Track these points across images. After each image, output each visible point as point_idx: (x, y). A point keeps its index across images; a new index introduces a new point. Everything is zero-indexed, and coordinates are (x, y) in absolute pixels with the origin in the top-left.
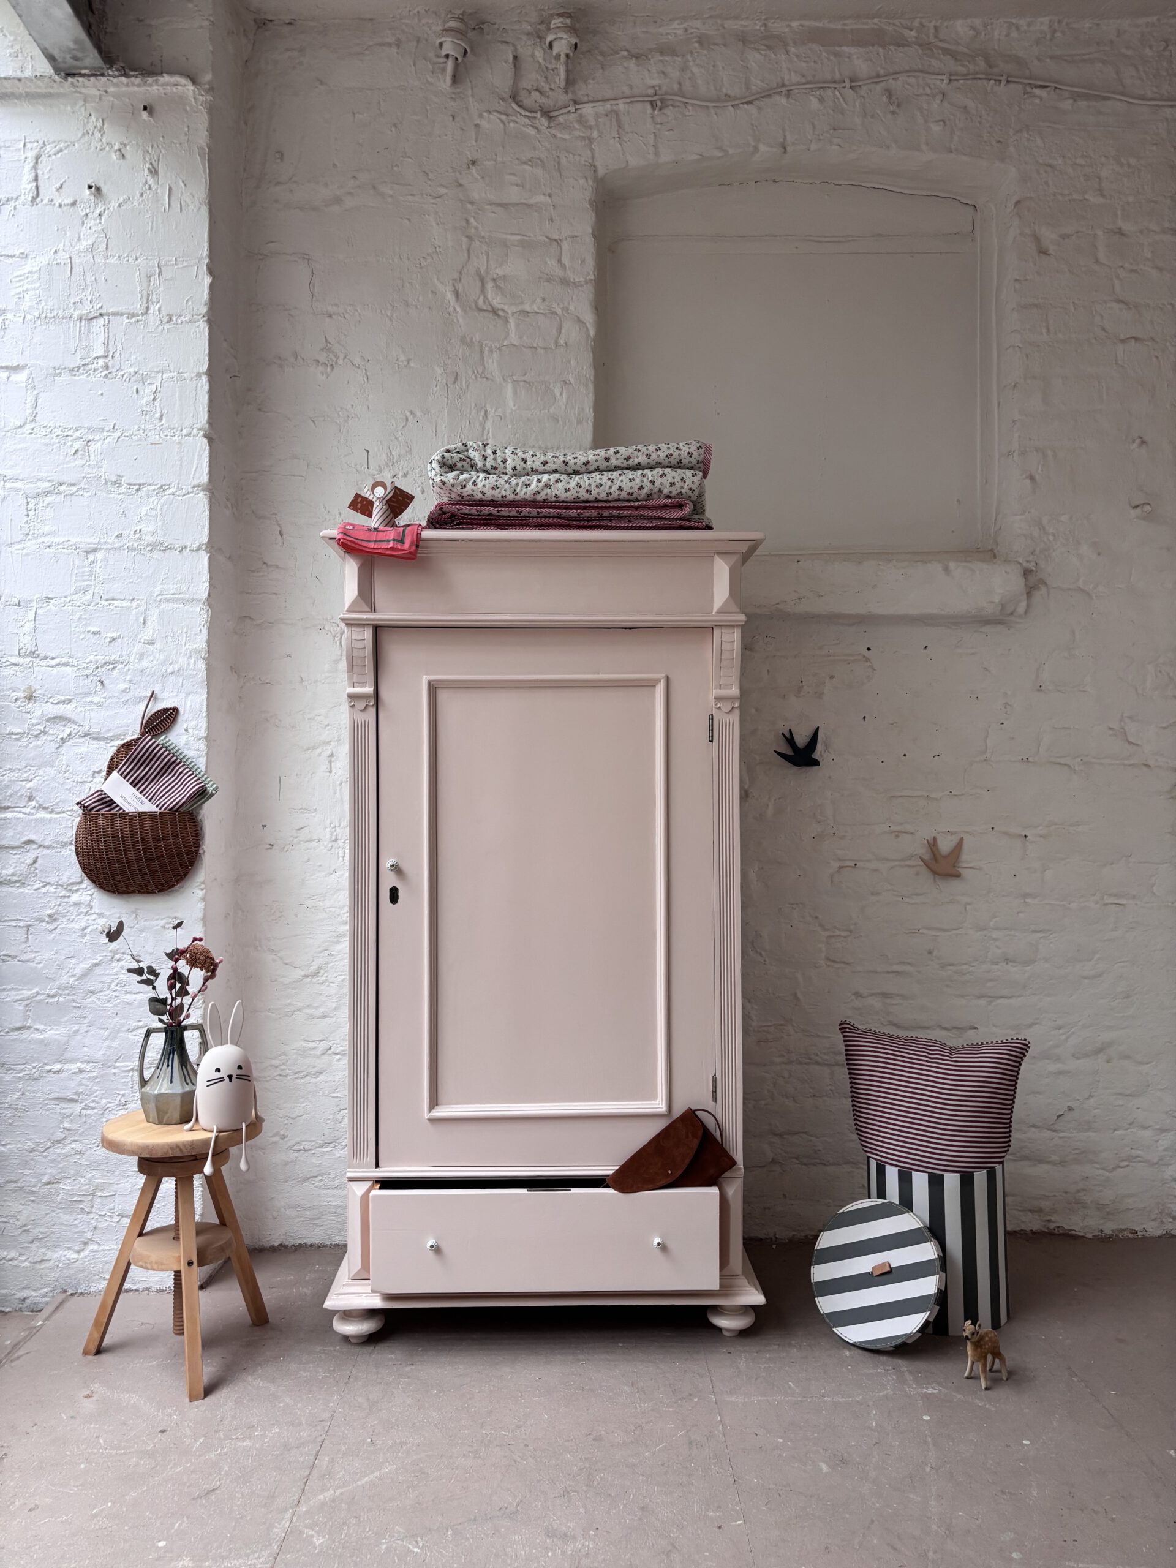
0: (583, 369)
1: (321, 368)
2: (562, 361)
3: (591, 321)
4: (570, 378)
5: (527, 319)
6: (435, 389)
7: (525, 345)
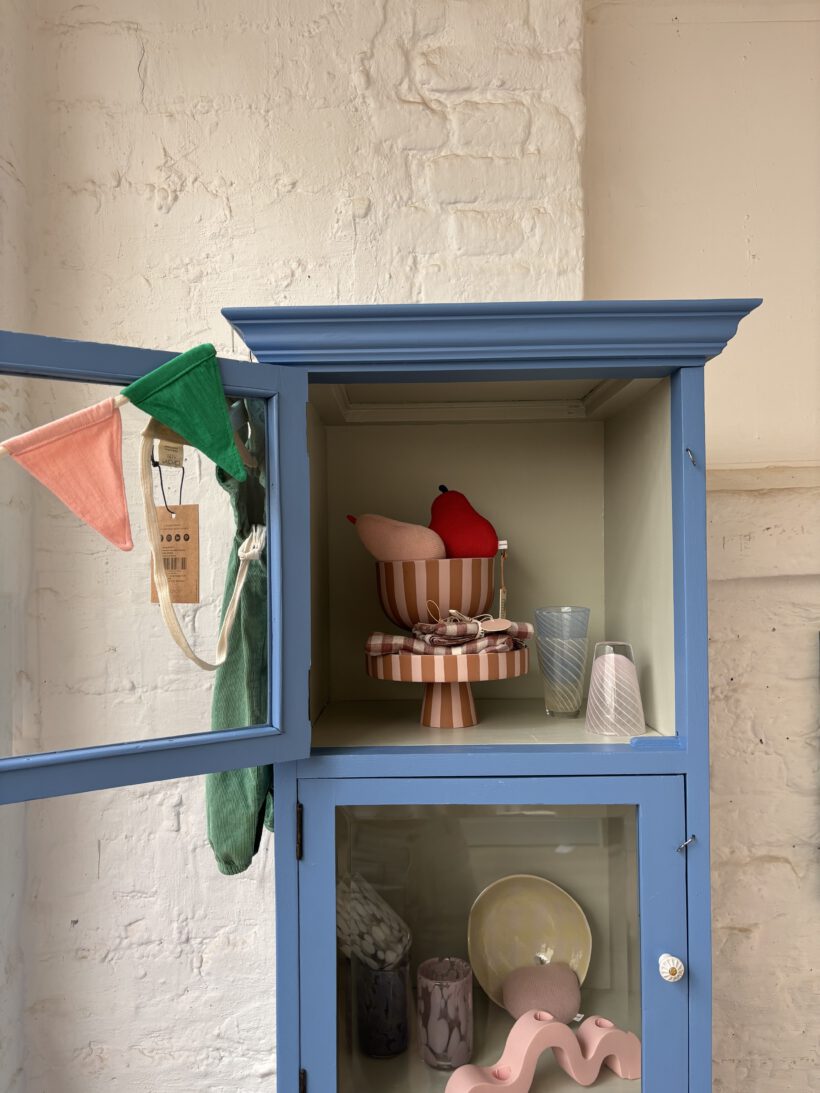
0: (565, 189)
1: (157, 198)
2: (533, 177)
3: (577, 113)
4: (545, 206)
5: (478, 114)
6: (336, 225)
7: (474, 154)
